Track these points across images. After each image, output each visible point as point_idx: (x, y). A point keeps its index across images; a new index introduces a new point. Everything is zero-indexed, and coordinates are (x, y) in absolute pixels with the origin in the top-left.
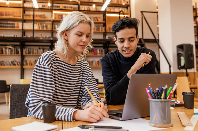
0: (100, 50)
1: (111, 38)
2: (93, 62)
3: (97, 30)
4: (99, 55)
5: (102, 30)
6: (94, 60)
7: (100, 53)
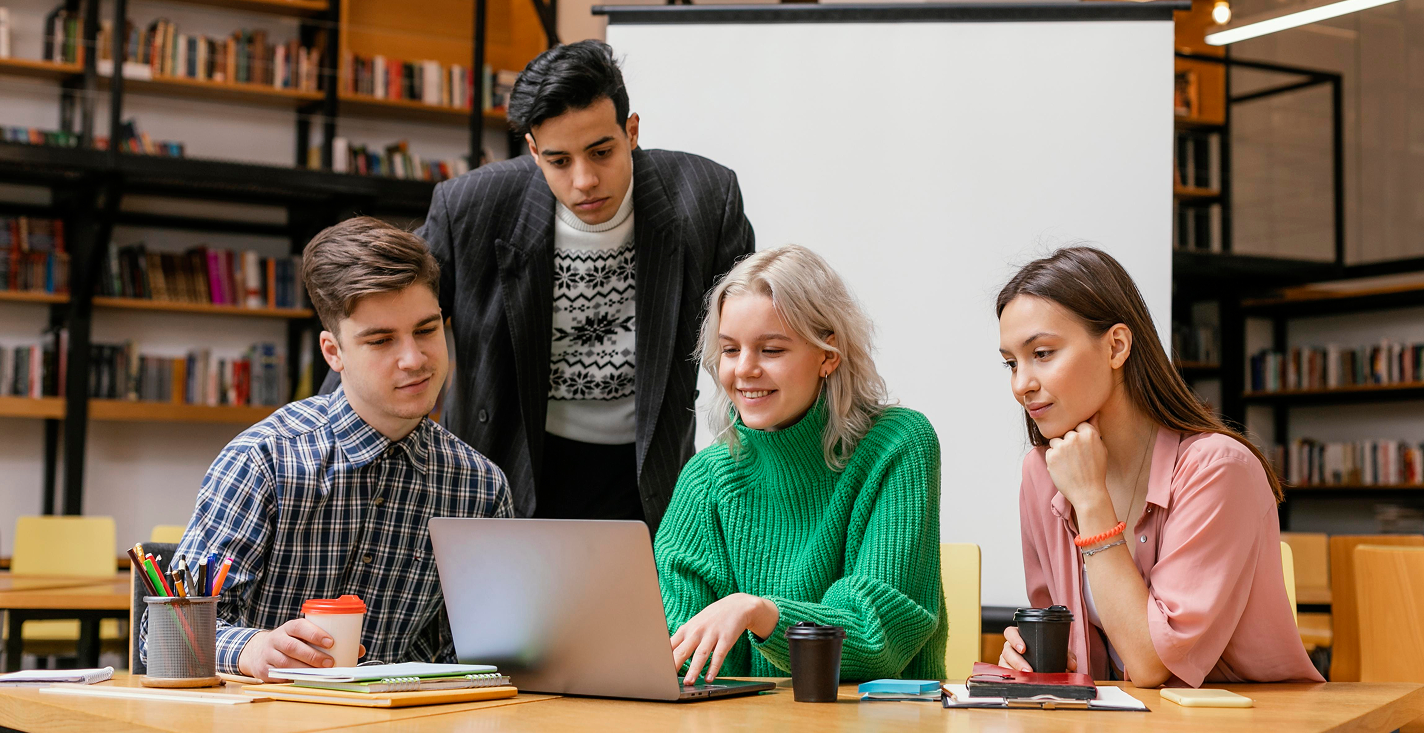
0: (263, 265)
1: (372, 160)
2: (199, 367)
3: (249, 79)
4: (253, 304)
5: (292, 80)
6: (207, 355)
7: (263, 293)
